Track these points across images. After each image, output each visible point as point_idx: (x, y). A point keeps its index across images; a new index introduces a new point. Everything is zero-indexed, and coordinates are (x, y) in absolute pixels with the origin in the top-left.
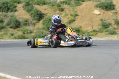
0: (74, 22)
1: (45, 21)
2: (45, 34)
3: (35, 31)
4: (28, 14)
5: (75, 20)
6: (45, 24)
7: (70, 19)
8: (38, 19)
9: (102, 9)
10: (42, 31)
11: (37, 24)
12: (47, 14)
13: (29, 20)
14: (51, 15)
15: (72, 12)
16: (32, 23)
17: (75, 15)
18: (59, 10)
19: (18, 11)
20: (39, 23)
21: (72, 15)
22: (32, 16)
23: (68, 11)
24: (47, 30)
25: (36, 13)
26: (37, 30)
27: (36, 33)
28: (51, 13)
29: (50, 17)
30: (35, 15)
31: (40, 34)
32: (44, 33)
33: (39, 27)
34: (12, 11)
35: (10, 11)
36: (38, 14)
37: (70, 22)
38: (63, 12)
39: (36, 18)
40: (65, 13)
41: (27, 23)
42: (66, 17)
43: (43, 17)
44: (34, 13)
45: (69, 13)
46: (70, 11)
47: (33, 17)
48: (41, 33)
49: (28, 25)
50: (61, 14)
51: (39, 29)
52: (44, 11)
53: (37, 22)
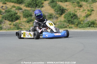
0: (90, 16)
1: (66, 16)
2: (66, 26)
3: (58, 23)
4: (52, 9)
5: (91, 14)
6: (66, 18)
7: (87, 14)
8: (61, 14)
10: (63, 23)
11: (60, 17)
12: (68, 9)
13: (53, 14)
14: (72, 10)
15: (89, 8)
16: (56, 17)
17: (91, 10)
18: (78, 6)
19: (44, 7)
20: (61, 17)
21: (88, 11)
22: (55, 11)
23: (86, 7)
24: (68, 23)
25: (59, 8)
26: (59, 23)
27: (58, 25)
28: (71, 8)
29: (70, 12)
30: (58, 10)
31: (61, 26)
32: (64, 25)
33: (61, 20)
34: (39, 7)
35: (38, 6)
36: (60, 10)
37: (87, 16)
38: (82, 8)
39: (59, 12)
40: (83, 9)
41: (52, 16)
42: (84, 12)
43: (65, 12)
44: (57, 9)
45: (87, 9)
46: (88, 7)
47: (57, 12)
48: (63, 25)
49: (52, 18)
50: (80, 9)
51: (61, 22)
52: (65, 7)
53: (59, 16)
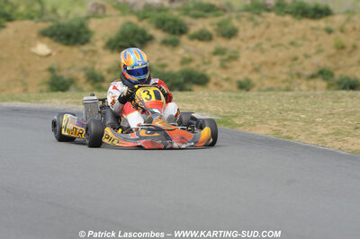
9: (56, 41)
